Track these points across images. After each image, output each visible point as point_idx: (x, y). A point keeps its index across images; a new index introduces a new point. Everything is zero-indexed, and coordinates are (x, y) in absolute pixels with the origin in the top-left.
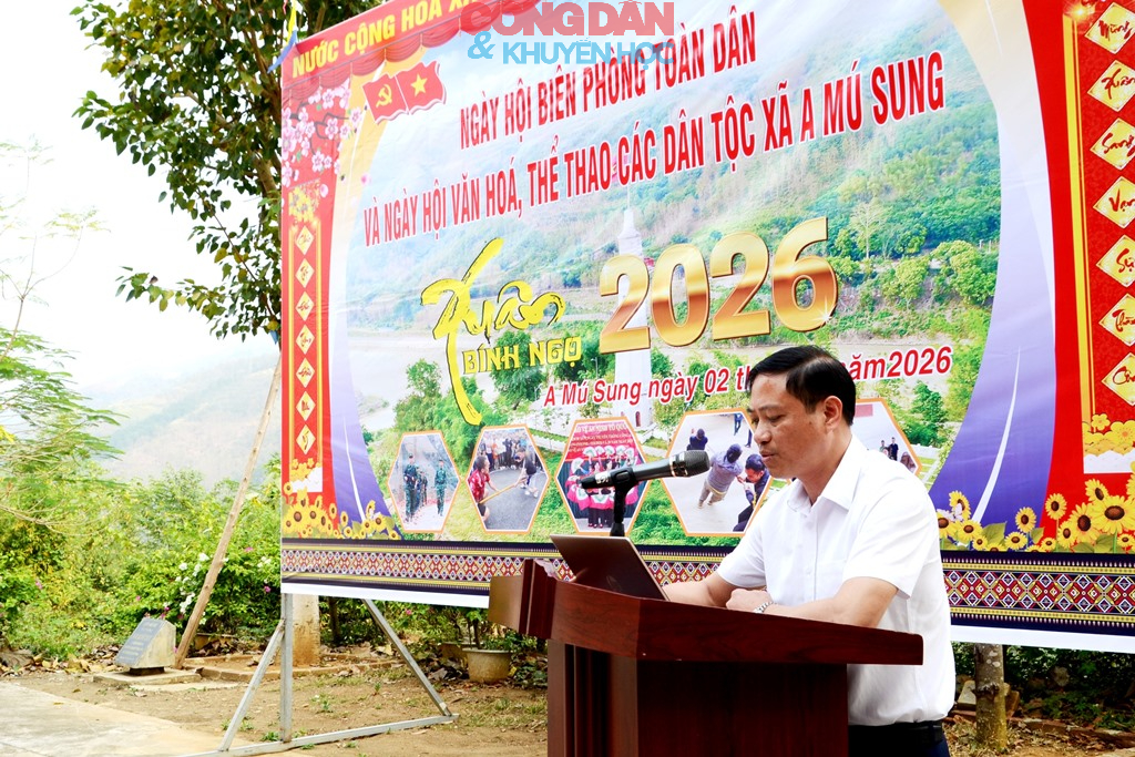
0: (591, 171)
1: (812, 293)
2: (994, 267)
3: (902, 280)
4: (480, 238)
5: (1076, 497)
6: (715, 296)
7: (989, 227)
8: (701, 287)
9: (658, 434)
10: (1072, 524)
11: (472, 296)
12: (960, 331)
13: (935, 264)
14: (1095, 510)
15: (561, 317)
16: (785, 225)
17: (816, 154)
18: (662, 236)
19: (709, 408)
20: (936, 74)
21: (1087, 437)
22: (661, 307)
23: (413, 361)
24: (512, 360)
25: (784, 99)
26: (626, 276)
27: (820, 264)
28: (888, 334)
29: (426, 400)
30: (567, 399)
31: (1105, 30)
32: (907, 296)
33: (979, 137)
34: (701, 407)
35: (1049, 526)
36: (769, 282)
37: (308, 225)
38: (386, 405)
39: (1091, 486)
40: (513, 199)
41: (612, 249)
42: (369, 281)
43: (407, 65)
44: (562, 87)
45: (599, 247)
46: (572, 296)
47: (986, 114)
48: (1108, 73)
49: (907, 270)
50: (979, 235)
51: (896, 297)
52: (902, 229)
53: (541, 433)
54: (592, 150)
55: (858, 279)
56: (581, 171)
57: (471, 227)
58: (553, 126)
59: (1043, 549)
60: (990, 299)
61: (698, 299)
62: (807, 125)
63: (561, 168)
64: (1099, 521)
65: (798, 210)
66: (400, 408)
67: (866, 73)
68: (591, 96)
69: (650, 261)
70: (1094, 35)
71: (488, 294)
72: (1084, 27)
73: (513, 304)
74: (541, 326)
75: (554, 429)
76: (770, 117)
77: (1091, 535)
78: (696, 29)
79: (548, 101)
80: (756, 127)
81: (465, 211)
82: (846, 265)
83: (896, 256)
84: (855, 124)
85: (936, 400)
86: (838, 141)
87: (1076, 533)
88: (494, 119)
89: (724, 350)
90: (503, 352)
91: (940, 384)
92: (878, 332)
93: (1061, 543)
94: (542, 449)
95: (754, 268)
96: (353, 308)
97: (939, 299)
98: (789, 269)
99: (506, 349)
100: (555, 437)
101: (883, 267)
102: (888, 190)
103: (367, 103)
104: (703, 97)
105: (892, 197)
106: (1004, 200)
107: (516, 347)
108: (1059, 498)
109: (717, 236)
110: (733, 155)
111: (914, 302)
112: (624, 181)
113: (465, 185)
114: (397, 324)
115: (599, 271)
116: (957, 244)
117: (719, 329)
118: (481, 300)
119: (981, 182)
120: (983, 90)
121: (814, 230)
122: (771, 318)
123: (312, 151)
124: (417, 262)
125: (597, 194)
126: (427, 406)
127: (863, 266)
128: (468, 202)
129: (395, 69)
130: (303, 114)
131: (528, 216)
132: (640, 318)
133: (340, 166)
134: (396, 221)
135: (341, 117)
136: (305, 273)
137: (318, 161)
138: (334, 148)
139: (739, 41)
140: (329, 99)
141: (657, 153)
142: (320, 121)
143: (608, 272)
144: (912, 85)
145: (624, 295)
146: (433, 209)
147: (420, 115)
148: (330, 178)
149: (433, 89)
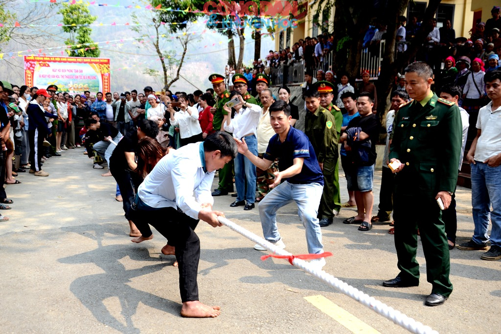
0: (68, 77)
6: (79, 88)
7: (99, 87)
13: (95, 88)
16: (85, 84)
17: (87, 80)
18: (74, 83)
20: (96, 77)
22: (74, 88)
25: (85, 76)
26: (71, 85)
31: (106, 78)
33: (98, 82)
36: (83, 88)
37: (30, 74)
40: (59, 77)
41: (70, 83)
43: (45, 63)
45: (68, 83)
48: (106, 80)
49: (93, 88)
52: (93, 86)
56: (66, 77)
58: (63, 73)
61: (77, 88)
62: (87, 78)
63: (64, 76)
67: (91, 76)
68: (68, 71)
69: (73, 85)
72: (104, 77)
78: (78, 69)
79: (63, 71)
80: (83, 77)
84: (90, 79)
88: (57, 70)
95: (82, 86)
98: (85, 87)
103: (39, 65)
104: (78, 74)
106: (100, 85)
109: (79, 84)
110: (81, 79)
111: (94, 90)
112: (71, 78)
113: (53, 75)
116: (97, 87)
117: (79, 90)
120: (99, 79)
121: (87, 85)
125: (68, 79)
128: (54, 77)
129: (43, 63)
130: (28, 63)
131: (61, 79)
132: (72, 88)
133: (35, 69)
134: (44, 76)
135: (35, 65)
136: (29, 79)
137: (31, 68)
138: (34, 68)
139: (81, 71)
140: (33, 63)
141: (74, 77)
142: (31, 64)
143: (69, 85)
144: (94, 77)
145: (71, 87)
146: (49, 76)
147: (46, 68)
148: (33, 70)
149: (49, 66)
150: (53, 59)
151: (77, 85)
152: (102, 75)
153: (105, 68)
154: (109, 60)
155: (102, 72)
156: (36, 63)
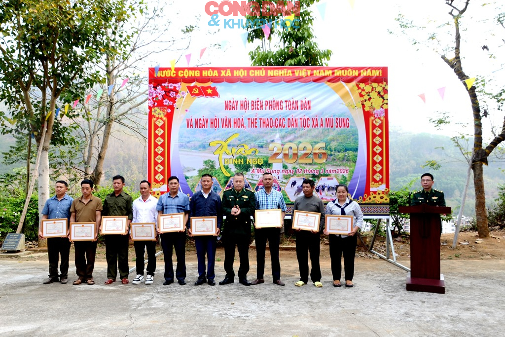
0: (267, 123)
1: (322, 156)
2: (357, 156)
3: (340, 156)
4: (231, 132)
5: (369, 194)
6: (299, 154)
7: (356, 150)
8: (296, 152)
9: (284, 181)
10: (368, 199)
11: (228, 146)
12: (350, 166)
13: (346, 154)
14: (372, 197)
15: (257, 154)
16: (316, 143)
17: (324, 131)
18: (286, 140)
19: (297, 176)
20: (348, 122)
21: (371, 185)
22: (286, 155)
23: (206, 159)
24: (241, 162)
25: (317, 119)
26: (276, 147)
27: (324, 151)
28: (337, 166)
29: (210, 169)
30: (258, 172)
31: (376, 122)
32: (341, 159)
33: (355, 134)
34: (295, 176)
35: (364, 199)
36: (312, 153)
37: (161, 119)
38: (194, 170)
39: (371, 193)
40: (243, 125)
41: (273, 141)
42: (189, 137)
43: (205, 85)
44: (259, 103)
45: (269, 140)
46: (261, 149)
47: (357, 130)
48: (376, 129)
49: (341, 155)
50: (354, 151)
51: (339, 159)
52: (341, 147)
53: (250, 179)
54: (268, 119)
55: (331, 155)
56: (264, 123)
57: (228, 130)
58: (255, 111)
59: (363, 203)
60: (356, 162)
61: (295, 155)
62: (322, 125)
63: (258, 121)
64: (372, 198)
65: (319, 140)
66: (200, 171)
67: (335, 118)
68: (268, 107)
69: (283, 145)
70: (374, 122)
71: (234, 146)
72: (373, 121)
73: (242, 149)
74: (251, 155)
75: (254, 179)
76: (313, 122)
77: (371, 201)
78: (297, 100)
79: (254, 105)
80: (310, 123)
81: (226, 125)
82: (329, 152)
83: (339, 152)
84: (332, 127)
85: (346, 178)
86: (328, 129)
87: (368, 200)
88: (237, 105)
89: (301, 165)
90: (238, 160)
91: (346, 175)
92: (335, 165)
93: (366, 202)
94: (250, 183)
95: (309, 150)
96: (181, 144)
97: (347, 160)
98: (317, 151)
99: (239, 159)
100: (255, 180)
101: (336, 154)
102: (338, 140)
103: (188, 91)
104: (298, 114)
105: (339, 141)
106: (359, 146)
107: (242, 159)
108: (366, 195)
109: (300, 142)
110: (305, 127)
111: (342, 161)
112: (277, 127)
113: (226, 119)
114: (199, 149)
115: (269, 145)
116: (350, 152)
117: (300, 161)
118: (231, 147)
119: (355, 142)
120: (356, 126)
121: (323, 145)
122: (313, 160)
123: (164, 98)
124: (208, 135)
125: (269, 129)
126: (211, 171)
127: (332, 153)
128: (227, 123)
129: (200, 85)
130: (159, 87)
131: (248, 130)
132: (280, 156)
133: (176, 105)
134: (200, 124)
135: (177, 92)
136: (160, 132)
137: (166, 102)
138: (174, 100)
139: (307, 105)
140: (171, 86)
141: (286, 123)
142: (167, 91)
143: (271, 146)
144: (343, 122)
145: (275, 151)
146: (214, 123)
147: (210, 99)
148: (172, 108)
149: (215, 93)
150: (229, 74)
151: (293, 145)
152: (367, 115)
153: (374, 95)
154: (385, 70)
155: (367, 104)
156: (182, 87)
